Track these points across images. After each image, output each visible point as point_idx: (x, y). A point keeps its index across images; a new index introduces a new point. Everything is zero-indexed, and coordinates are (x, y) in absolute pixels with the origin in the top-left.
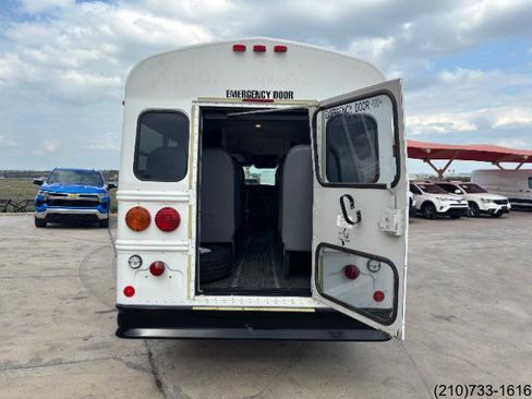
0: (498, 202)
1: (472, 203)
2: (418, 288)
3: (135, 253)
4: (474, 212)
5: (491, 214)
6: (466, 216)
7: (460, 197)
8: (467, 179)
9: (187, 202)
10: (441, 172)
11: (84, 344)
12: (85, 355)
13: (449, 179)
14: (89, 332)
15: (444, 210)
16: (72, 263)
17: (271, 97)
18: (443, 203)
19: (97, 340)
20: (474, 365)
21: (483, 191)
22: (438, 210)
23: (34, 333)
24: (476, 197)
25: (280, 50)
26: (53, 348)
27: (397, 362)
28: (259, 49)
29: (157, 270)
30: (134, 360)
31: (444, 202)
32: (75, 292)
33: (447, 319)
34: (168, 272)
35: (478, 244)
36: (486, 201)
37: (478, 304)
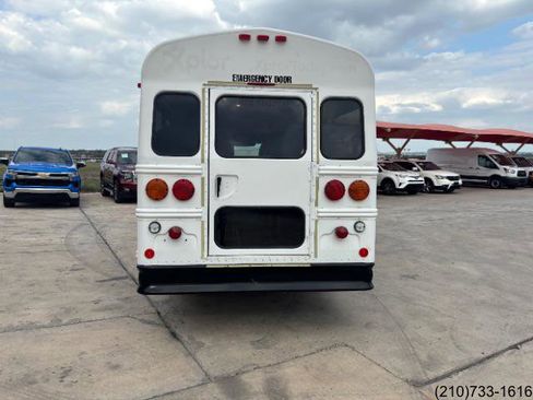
0: (450, 178)
1: (428, 180)
2: (384, 254)
3: (154, 220)
4: (429, 188)
5: (444, 190)
6: (422, 192)
7: (417, 174)
8: (423, 157)
9: (200, 174)
10: (399, 150)
11: (96, 306)
12: (100, 315)
13: (406, 157)
14: (96, 298)
15: (402, 187)
16: (57, 239)
17: (273, 81)
18: (401, 180)
19: (107, 303)
20: (437, 311)
21: (438, 168)
22: (398, 187)
23: (45, 300)
24: (431, 174)
25: (281, 39)
26: (68, 311)
27: (375, 311)
28: (263, 39)
29: (175, 234)
30: (146, 317)
31: (403, 179)
32: (70, 265)
33: (413, 277)
34: (183, 236)
35: (434, 217)
36: (441, 178)
37: (436, 265)
